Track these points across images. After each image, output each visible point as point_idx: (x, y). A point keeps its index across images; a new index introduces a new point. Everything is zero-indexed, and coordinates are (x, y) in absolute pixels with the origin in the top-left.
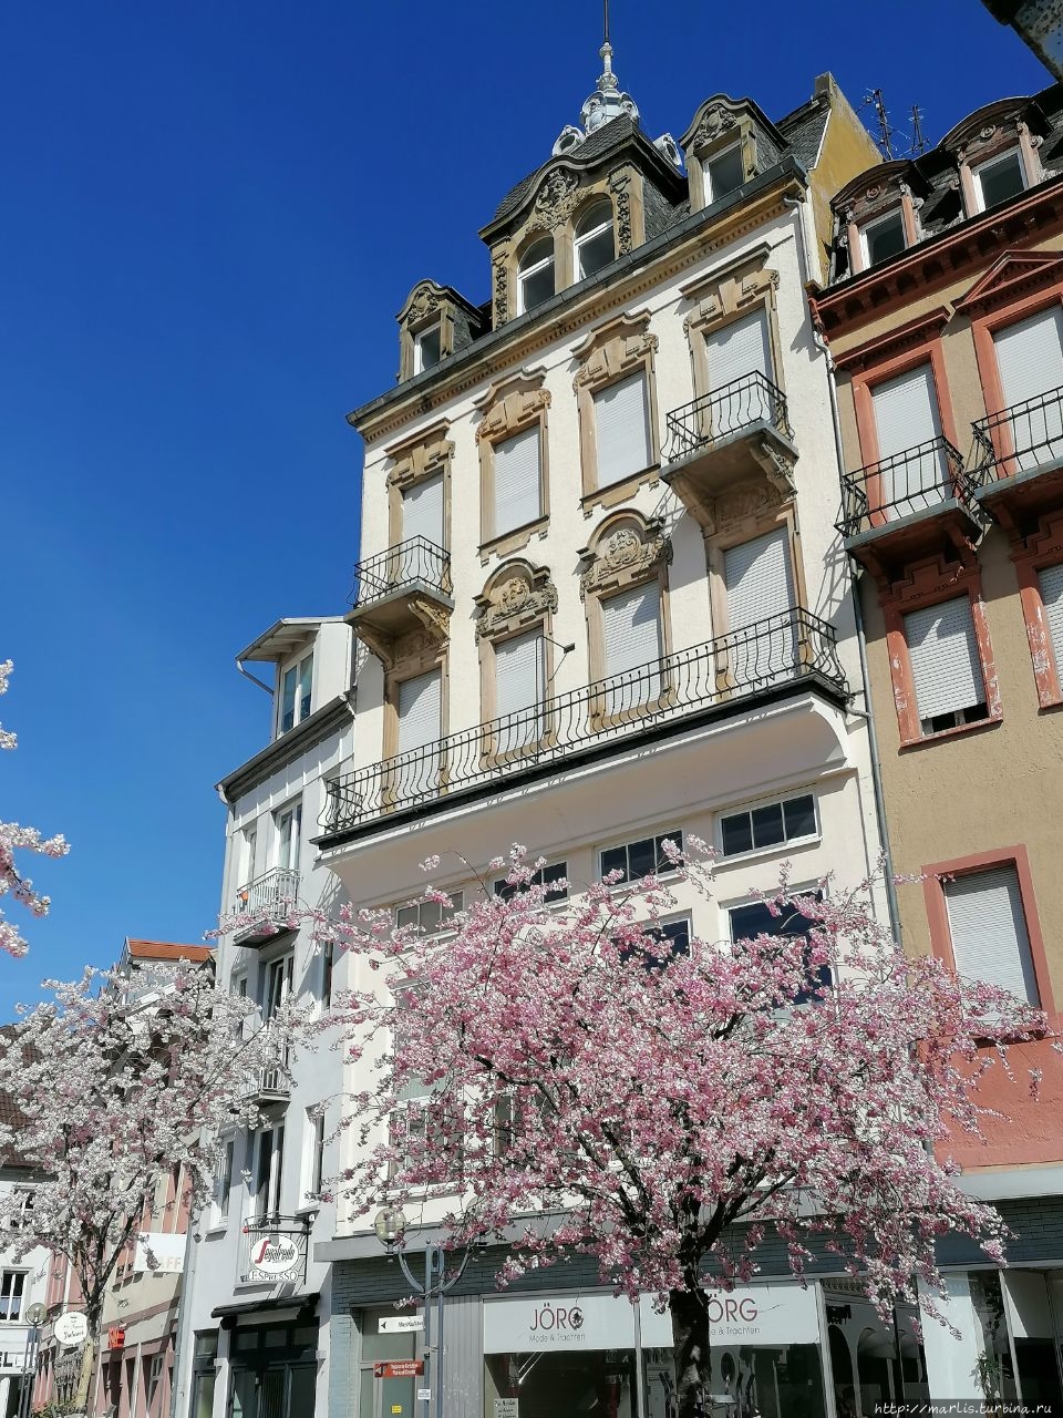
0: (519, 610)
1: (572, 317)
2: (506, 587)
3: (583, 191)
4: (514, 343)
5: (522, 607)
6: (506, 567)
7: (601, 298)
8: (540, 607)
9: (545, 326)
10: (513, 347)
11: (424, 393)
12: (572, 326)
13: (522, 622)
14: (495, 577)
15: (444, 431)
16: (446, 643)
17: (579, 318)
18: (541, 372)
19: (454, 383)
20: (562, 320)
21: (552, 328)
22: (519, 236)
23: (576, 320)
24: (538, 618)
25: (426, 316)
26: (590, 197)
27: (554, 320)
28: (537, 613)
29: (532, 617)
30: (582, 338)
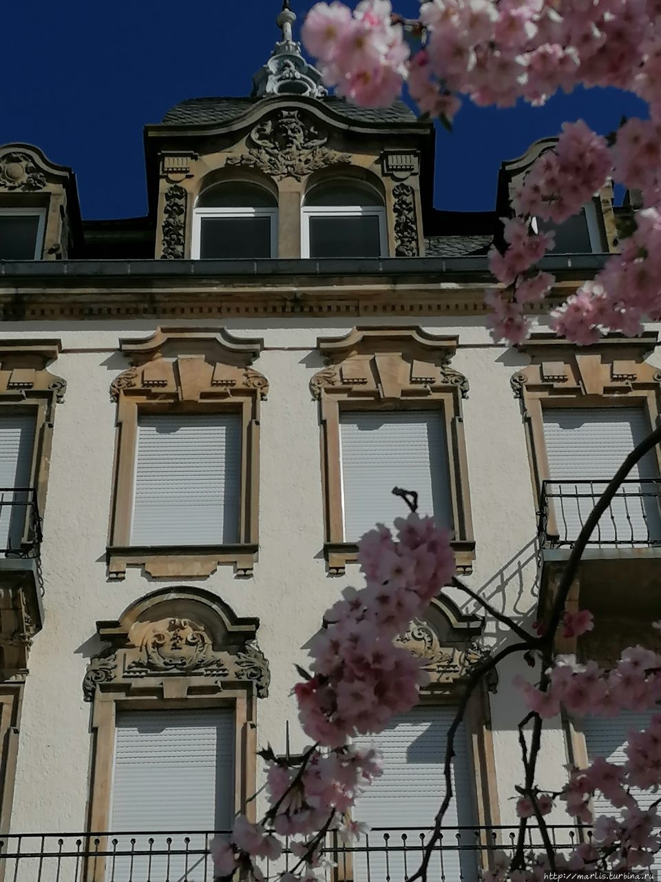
0: (187, 670)
1: (321, 297)
2: (162, 626)
3: (336, 155)
4: (215, 289)
5: (197, 667)
6: (173, 596)
7: (377, 294)
8: (232, 677)
9: (274, 289)
10: (210, 294)
11: (22, 291)
12: (315, 310)
13: (191, 690)
14: (147, 604)
15: (48, 358)
16: (20, 678)
17: (329, 303)
18: (257, 346)
19: (81, 299)
20: (304, 294)
21: (282, 297)
22: (214, 161)
23: (325, 305)
24: (226, 694)
25: (19, 190)
26: (344, 166)
27: (295, 289)
28: (227, 685)
29: (215, 689)
30: (342, 331)
